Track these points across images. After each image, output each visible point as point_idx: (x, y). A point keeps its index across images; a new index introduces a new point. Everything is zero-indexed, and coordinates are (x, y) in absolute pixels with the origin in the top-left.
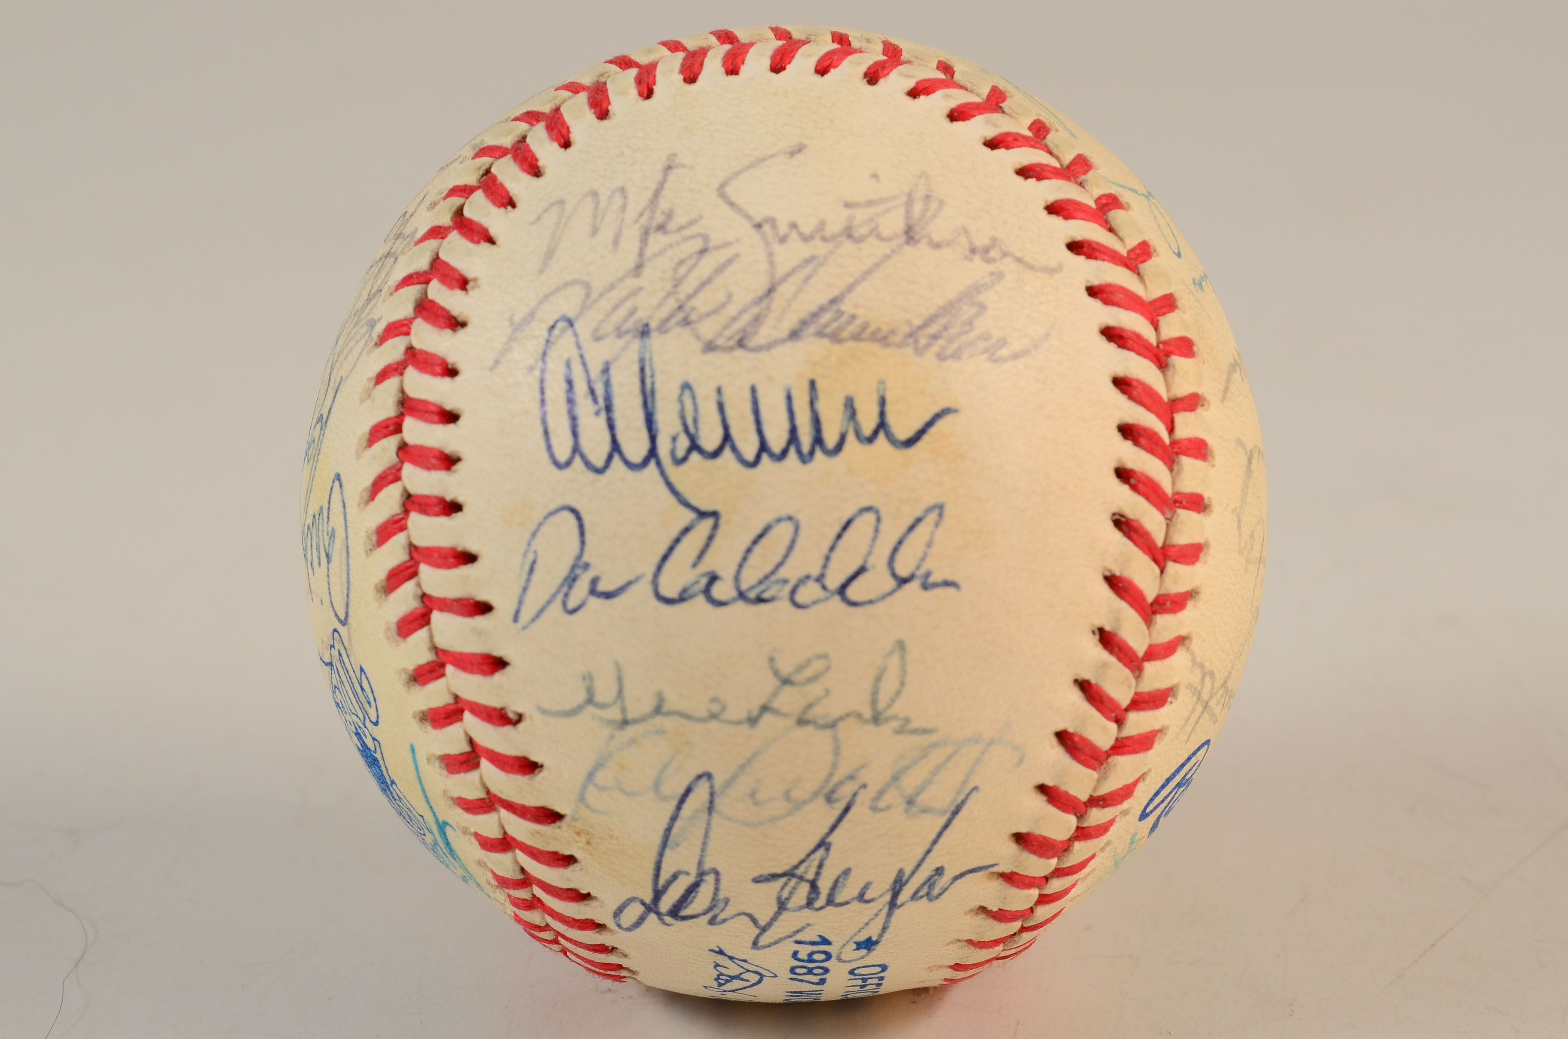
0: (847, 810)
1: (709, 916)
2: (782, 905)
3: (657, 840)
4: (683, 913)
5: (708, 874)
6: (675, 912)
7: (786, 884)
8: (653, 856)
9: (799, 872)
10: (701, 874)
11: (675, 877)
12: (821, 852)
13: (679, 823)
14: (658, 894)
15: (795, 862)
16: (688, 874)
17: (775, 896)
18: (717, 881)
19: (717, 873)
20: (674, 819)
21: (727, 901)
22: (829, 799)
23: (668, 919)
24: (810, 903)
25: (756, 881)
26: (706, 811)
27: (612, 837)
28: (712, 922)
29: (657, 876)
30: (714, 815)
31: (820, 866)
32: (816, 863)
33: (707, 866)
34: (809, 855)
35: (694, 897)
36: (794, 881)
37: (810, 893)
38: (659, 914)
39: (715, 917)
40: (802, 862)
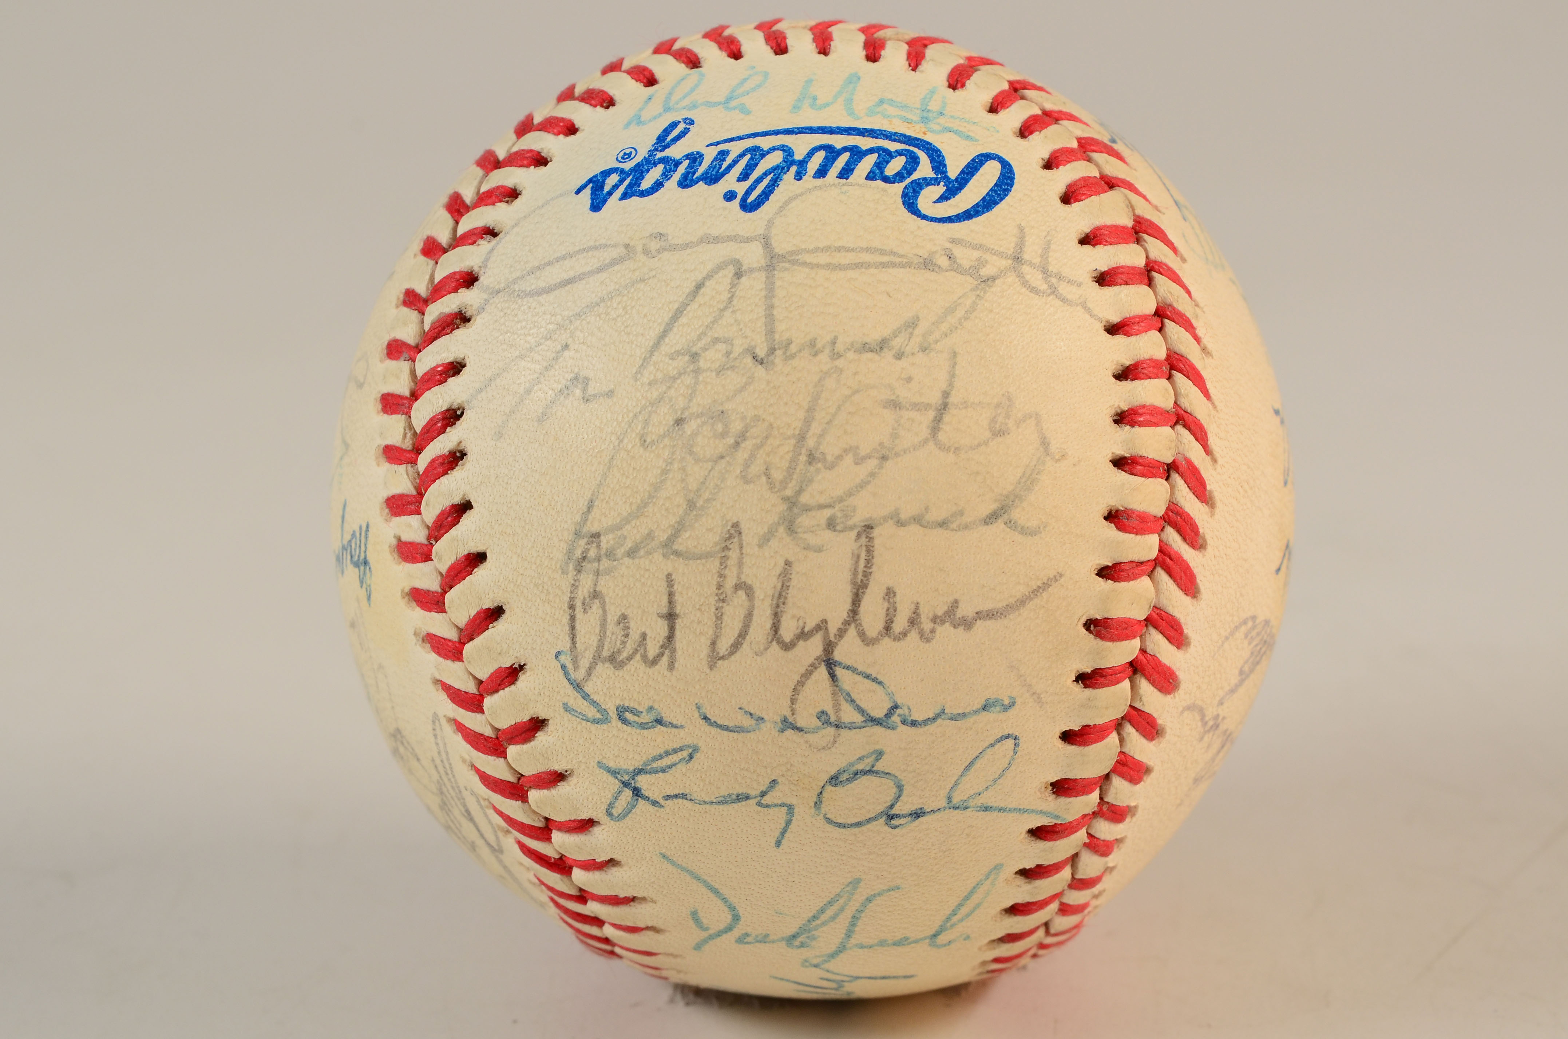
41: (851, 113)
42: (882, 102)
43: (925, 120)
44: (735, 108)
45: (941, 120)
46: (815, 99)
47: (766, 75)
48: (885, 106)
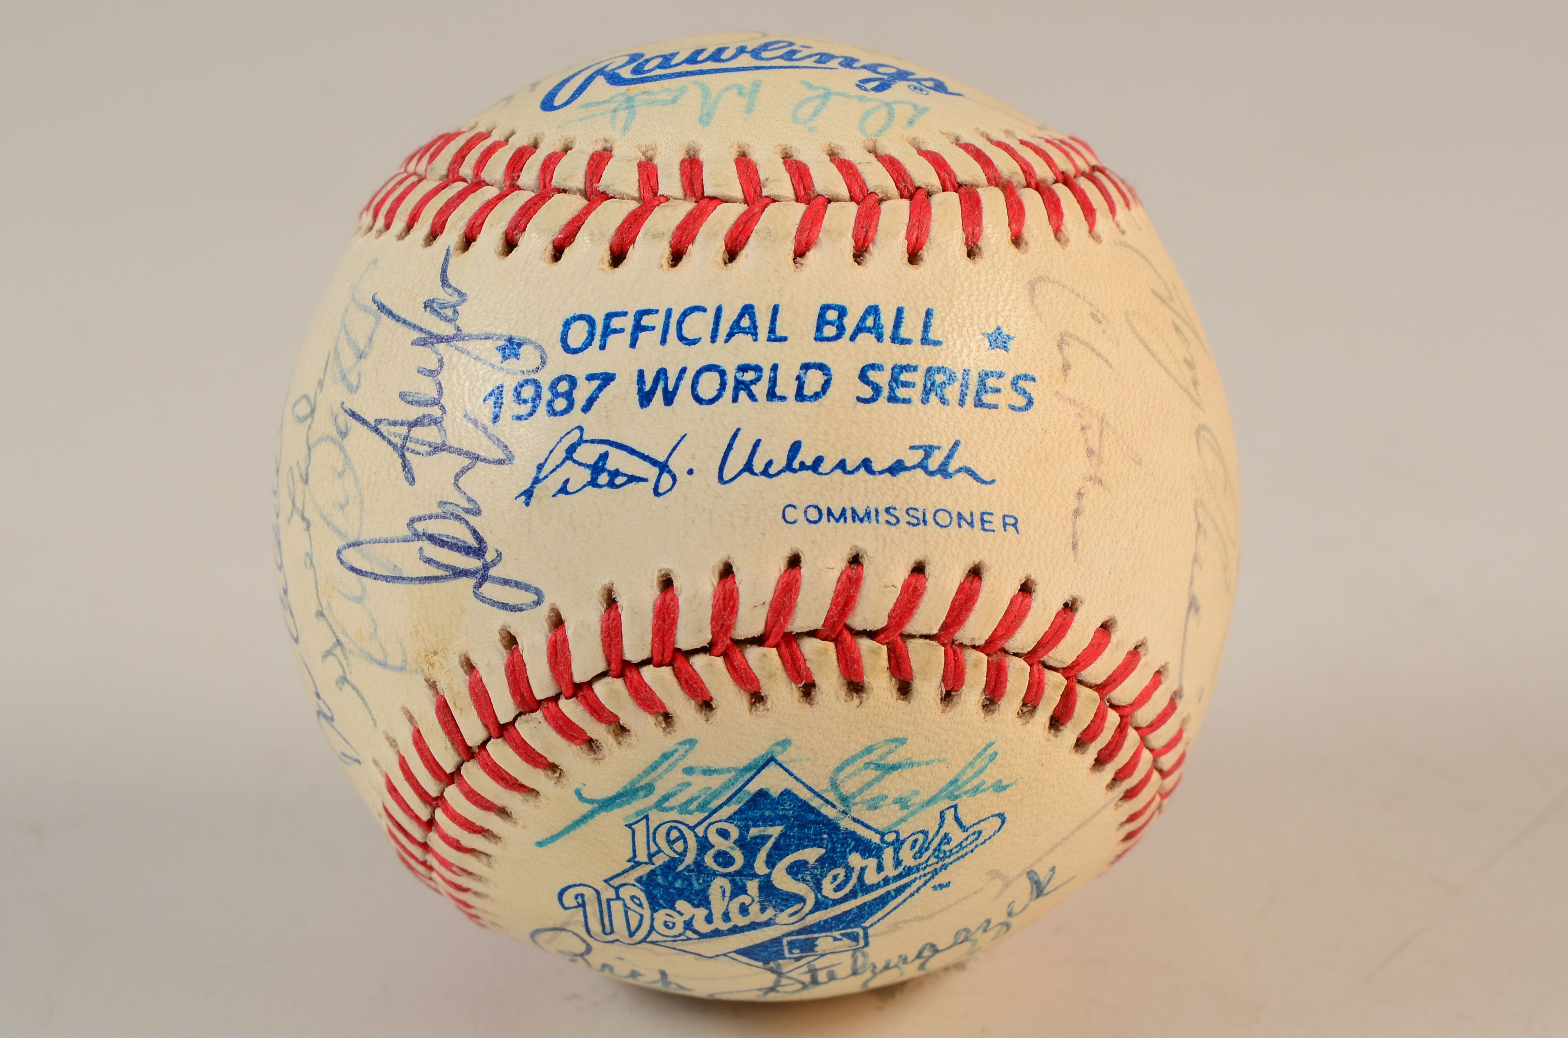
0: (353, 415)
1: (469, 518)
2: (437, 449)
3: (399, 587)
4: (472, 542)
5: (415, 530)
6: (479, 551)
7: (413, 451)
8: (416, 587)
9: (398, 441)
10: (417, 536)
11: (429, 561)
12: (383, 428)
13: (377, 571)
14: (459, 573)
15: (390, 448)
16: (421, 549)
17: (428, 458)
18: (420, 519)
19: (412, 521)
20: (376, 577)
21: (442, 503)
22: (344, 434)
23: (489, 556)
24: (436, 422)
25: (412, 481)
26: (361, 547)
27: (417, 632)
28: (477, 512)
29: (436, 578)
30: (361, 539)
31: (395, 423)
32: (392, 429)
33: (407, 532)
34: (384, 438)
35: (447, 536)
36: (409, 444)
37: (423, 425)
38: (486, 567)
39: (467, 511)
40: (390, 443)
41: (704, 88)
42: (674, 101)
43: (630, 99)
44: (818, 88)
45: (612, 106)
46: (740, 93)
47: (795, 120)
48: (669, 98)
